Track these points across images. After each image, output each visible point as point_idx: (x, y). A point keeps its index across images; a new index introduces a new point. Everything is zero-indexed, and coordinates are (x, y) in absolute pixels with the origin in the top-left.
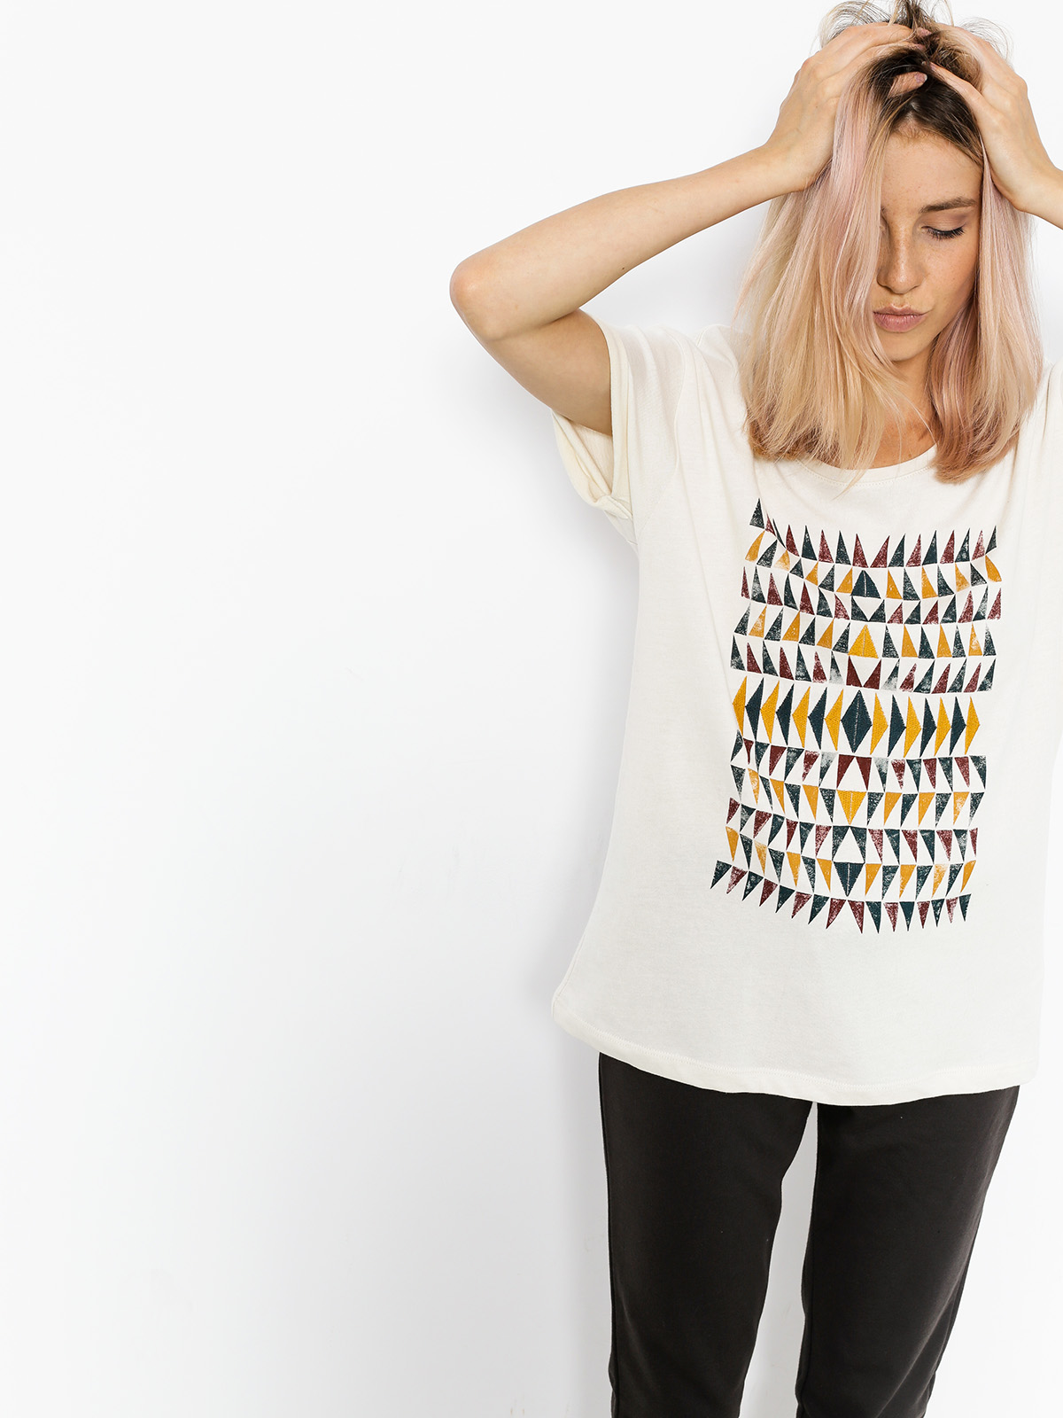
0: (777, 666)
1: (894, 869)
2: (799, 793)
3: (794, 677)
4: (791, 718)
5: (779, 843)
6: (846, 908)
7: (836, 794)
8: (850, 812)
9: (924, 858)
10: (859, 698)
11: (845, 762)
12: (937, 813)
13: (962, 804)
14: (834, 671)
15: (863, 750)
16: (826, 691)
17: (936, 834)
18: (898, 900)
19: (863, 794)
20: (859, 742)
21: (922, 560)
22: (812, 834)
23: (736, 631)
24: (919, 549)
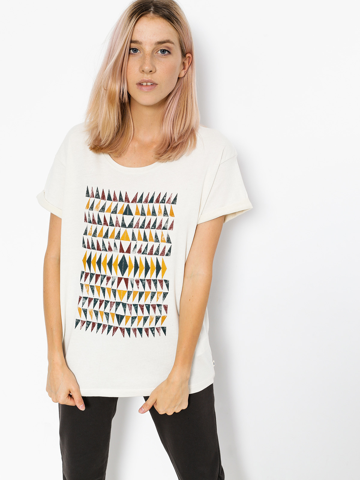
0: (96, 247)
1: (136, 317)
2: (105, 290)
3: (102, 250)
4: (101, 264)
5: (97, 308)
6: (119, 329)
7: (117, 291)
8: (121, 297)
9: (146, 314)
10: (124, 257)
11: (120, 279)
12: (151, 298)
13: (160, 296)
14: (115, 247)
15: (126, 276)
16: (112, 255)
17: (150, 306)
18: (136, 327)
19: (126, 291)
20: (124, 272)
21: (149, 201)
22: (109, 304)
23: (84, 235)
24: (148, 197)
